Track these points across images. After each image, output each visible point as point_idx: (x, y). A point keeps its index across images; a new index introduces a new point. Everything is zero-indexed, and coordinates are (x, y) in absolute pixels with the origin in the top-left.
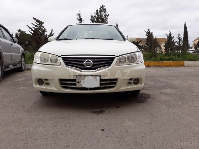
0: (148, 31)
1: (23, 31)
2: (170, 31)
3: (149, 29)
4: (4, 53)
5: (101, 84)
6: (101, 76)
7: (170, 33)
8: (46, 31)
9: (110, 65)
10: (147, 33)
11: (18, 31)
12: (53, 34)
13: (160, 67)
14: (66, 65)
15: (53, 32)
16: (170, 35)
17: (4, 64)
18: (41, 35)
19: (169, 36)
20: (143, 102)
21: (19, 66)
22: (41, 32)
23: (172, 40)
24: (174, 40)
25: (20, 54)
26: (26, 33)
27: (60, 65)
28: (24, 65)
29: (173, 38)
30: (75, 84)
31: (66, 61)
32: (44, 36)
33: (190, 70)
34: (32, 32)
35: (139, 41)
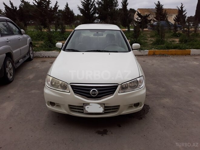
0: (158, 3)
1: (27, 1)
2: (182, 4)
3: (159, 2)
4: (14, 51)
5: (105, 110)
6: (105, 105)
7: (182, 6)
8: (50, 2)
9: (114, 93)
10: (157, 6)
11: (21, 2)
12: (58, 7)
13: (166, 56)
14: (75, 93)
15: (58, 4)
16: (182, 8)
17: (14, 62)
18: (46, 7)
19: (180, 9)
20: (142, 119)
21: (27, 57)
22: (45, 4)
23: (184, 14)
24: (185, 14)
25: (28, 45)
26: (30, 4)
27: (70, 92)
28: (32, 54)
29: (185, 11)
30: (83, 110)
31: (74, 89)
32: (48, 8)
33: (195, 63)
34: (36, 4)
35: (148, 15)
